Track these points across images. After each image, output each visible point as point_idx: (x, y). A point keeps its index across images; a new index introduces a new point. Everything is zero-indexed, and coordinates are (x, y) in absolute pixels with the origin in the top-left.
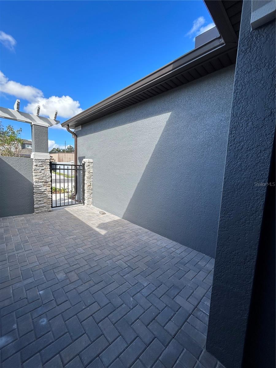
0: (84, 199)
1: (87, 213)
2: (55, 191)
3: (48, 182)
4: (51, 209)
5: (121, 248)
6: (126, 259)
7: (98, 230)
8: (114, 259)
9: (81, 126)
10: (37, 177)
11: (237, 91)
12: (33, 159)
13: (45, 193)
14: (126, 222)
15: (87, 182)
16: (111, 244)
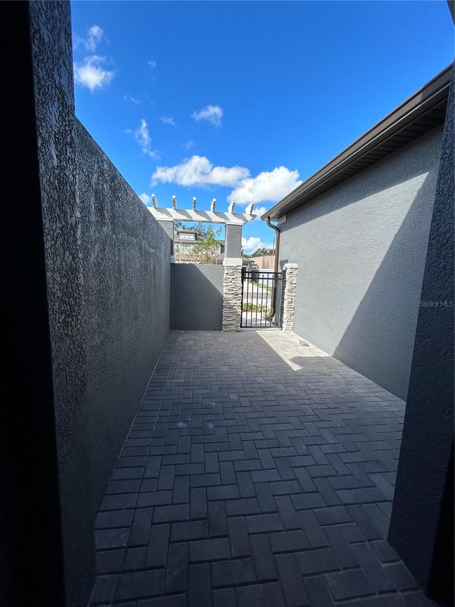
0: (281, 321)
1: (283, 340)
2: (250, 309)
3: (238, 295)
4: (240, 329)
5: (314, 392)
6: (315, 406)
7: (290, 363)
8: (299, 402)
9: (285, 216)
10: (227, 288)
11: (444, 156)
12: (224, 266)
13: (235, 307)
14: (338, 362)
15: (287, 297)
16: (302, 384)
